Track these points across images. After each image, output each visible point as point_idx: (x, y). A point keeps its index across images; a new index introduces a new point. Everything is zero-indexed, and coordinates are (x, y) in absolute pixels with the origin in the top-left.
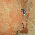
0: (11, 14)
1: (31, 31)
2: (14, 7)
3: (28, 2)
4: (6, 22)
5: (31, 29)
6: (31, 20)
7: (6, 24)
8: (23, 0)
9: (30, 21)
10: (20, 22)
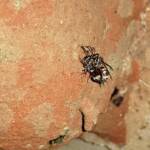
1: (140, 138)
3: (140, 20)
5: (139, 131)
6: (143, 94)
9: (141, 98)
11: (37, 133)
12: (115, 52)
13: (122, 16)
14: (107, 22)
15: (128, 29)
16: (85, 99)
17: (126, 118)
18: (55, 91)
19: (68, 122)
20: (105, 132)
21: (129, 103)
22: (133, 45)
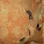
2: (14, 8)
4: (4, 26)
7: (4, 28)
8: (35, 1)
11: (16, 36)
12: (36, 12)
13: (37, 1)
14: (32, 3)
15: (39, 6)
16: (29, 25)
17: (42, 35)
18: (20, 22)
19: (25, 32)
20: (37, 40)
21: (43, 30)
22: (41, 11)
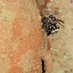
0: (16, 26)
10: (38, 53)
